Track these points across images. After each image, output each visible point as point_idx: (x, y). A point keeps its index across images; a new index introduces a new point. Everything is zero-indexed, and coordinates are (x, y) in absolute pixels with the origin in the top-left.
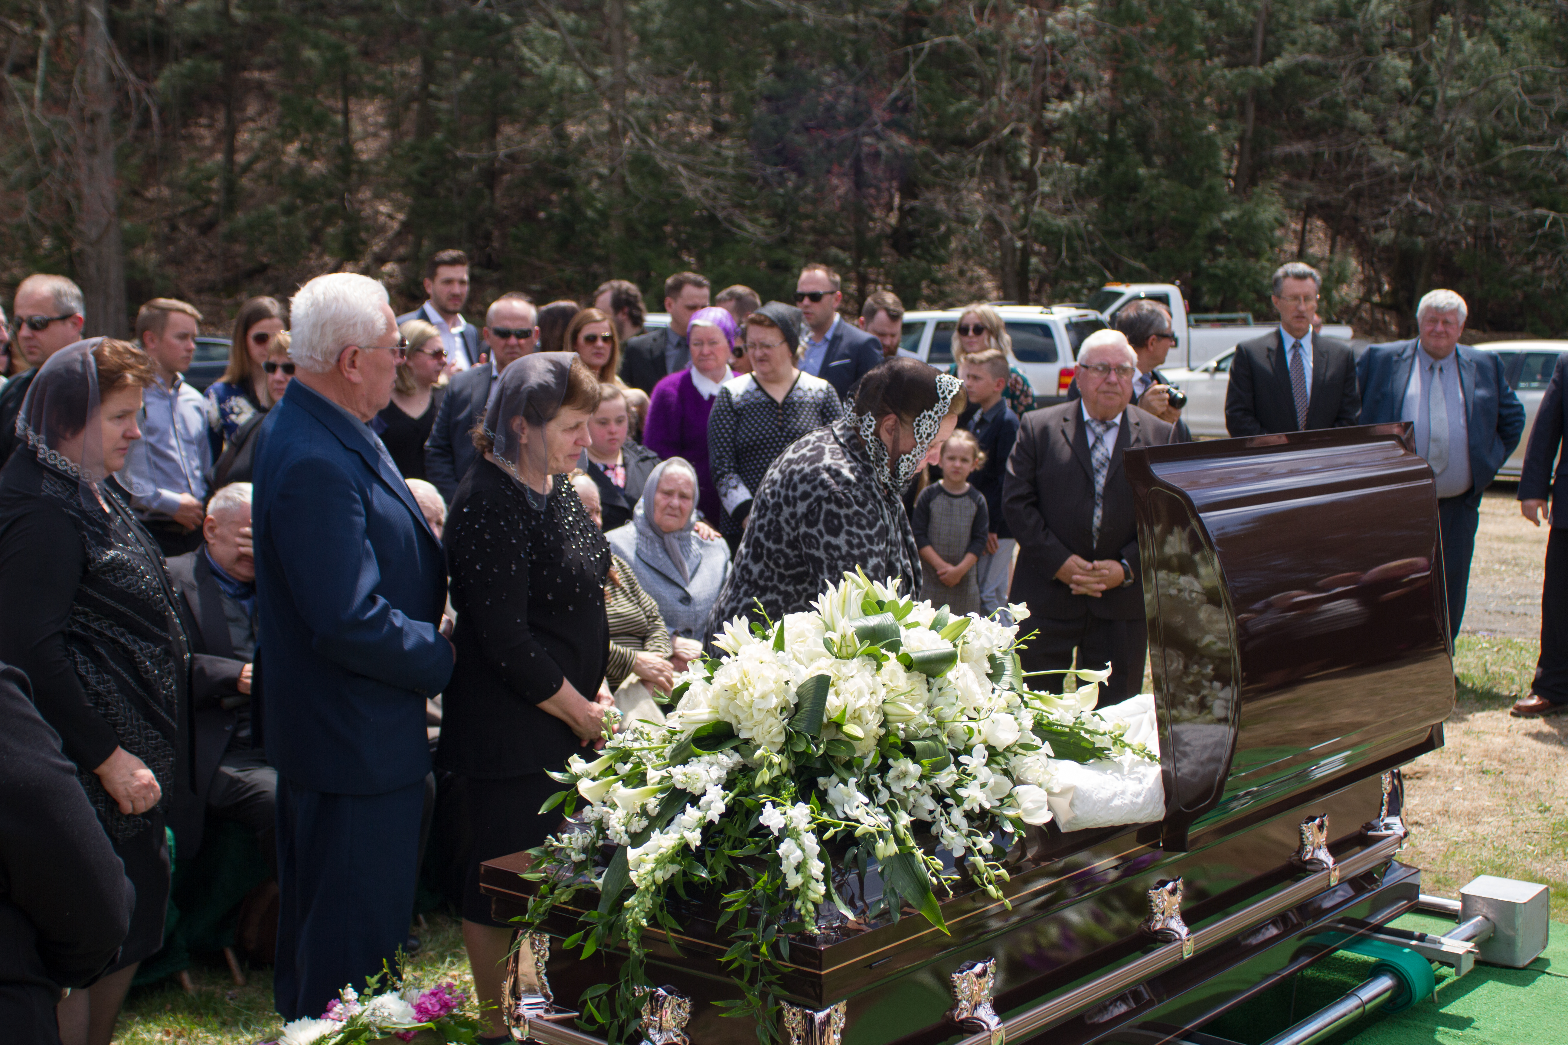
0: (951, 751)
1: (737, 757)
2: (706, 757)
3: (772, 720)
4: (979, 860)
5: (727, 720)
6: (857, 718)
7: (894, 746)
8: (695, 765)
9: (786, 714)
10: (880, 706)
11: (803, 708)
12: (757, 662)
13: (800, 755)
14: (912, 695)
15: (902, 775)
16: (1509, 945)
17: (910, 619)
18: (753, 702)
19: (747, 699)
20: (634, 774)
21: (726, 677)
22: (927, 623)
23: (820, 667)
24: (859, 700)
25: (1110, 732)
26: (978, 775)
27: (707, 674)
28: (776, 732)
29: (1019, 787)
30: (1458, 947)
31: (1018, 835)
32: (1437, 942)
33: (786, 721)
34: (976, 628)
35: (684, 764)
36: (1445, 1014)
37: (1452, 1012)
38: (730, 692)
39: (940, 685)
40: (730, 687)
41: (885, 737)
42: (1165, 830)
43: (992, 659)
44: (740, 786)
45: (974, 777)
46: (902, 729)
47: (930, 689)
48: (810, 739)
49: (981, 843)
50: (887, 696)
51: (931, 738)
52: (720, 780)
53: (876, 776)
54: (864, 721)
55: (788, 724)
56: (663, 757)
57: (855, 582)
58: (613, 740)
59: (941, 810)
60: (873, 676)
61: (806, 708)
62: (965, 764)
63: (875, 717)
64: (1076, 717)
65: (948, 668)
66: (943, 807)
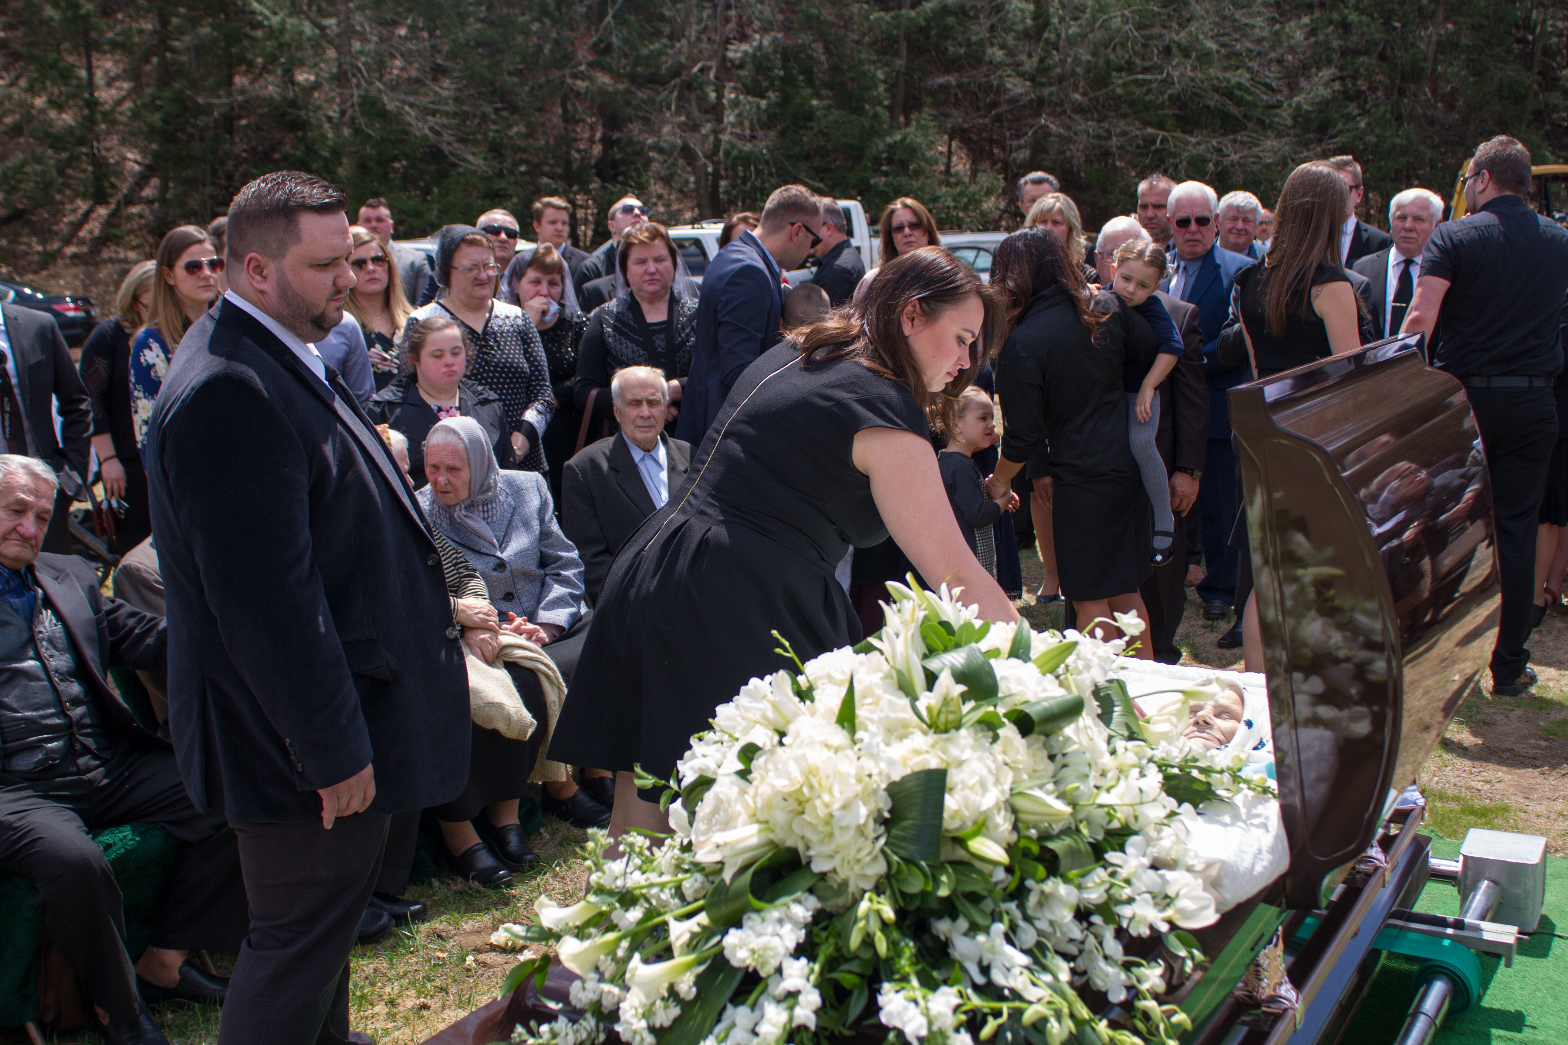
0: (1090, 844)
1: (813, 902)
2: (775, 914)
3: (861, 841)
4: (1150, 1004)
5: (790, 843)
6: (982, 826)
7: (1026, 853)
8: (760, 927)
9: (882, 829)
10: (1007, 802)
11: (906, 819)
12: (825, 750)
13: (913, 896)
14: (1035, 771)
15: (1045, 899)
16: (1519, 909)
17: (984, 645)
18: (831, 816)
19: (822, 812)
20: (645, 930)
21: (779, 776)
22: (1006, 647)
23: (917, 752)
24: (983, 795)
25: (1229, 769)
26: (1134, 881)
27: (740, 766)
28: (868, 858)
29: (1161, 872)
30: (1503, 933)
31: (1192, 958)
32: (1478, 929)
33: (882, 841)
34: (1082, 655)
35: (739, 925)
36: (1490, 1011)
37: (1496, 1005)
38: (791, 801)
39: (1063, 748)
40: (790, 794)
41: (1016, 844)
42: (1289, 883)
43: (1096, 692)
44: (826, 951)
45: (1128, 882)
46: (1034, 827)
47: (1052, 757)
48: (927, 869)
49: (1148, 978)
50: (1013, 783)
51: (1067, 831)
52: (798, 945)
53: (1012, 906)
54: (991, 826)
55: (886, 844)
56: (682, 897)
57: (906, 597)
58: (604, 873)
59: (1091, 937)
60: (992, 754)
61: (912, 820)
62: (1115, 865)
63: (1004, 819)
64: (1185, 753)
65: (1069, 723)
66: (1089, 929)
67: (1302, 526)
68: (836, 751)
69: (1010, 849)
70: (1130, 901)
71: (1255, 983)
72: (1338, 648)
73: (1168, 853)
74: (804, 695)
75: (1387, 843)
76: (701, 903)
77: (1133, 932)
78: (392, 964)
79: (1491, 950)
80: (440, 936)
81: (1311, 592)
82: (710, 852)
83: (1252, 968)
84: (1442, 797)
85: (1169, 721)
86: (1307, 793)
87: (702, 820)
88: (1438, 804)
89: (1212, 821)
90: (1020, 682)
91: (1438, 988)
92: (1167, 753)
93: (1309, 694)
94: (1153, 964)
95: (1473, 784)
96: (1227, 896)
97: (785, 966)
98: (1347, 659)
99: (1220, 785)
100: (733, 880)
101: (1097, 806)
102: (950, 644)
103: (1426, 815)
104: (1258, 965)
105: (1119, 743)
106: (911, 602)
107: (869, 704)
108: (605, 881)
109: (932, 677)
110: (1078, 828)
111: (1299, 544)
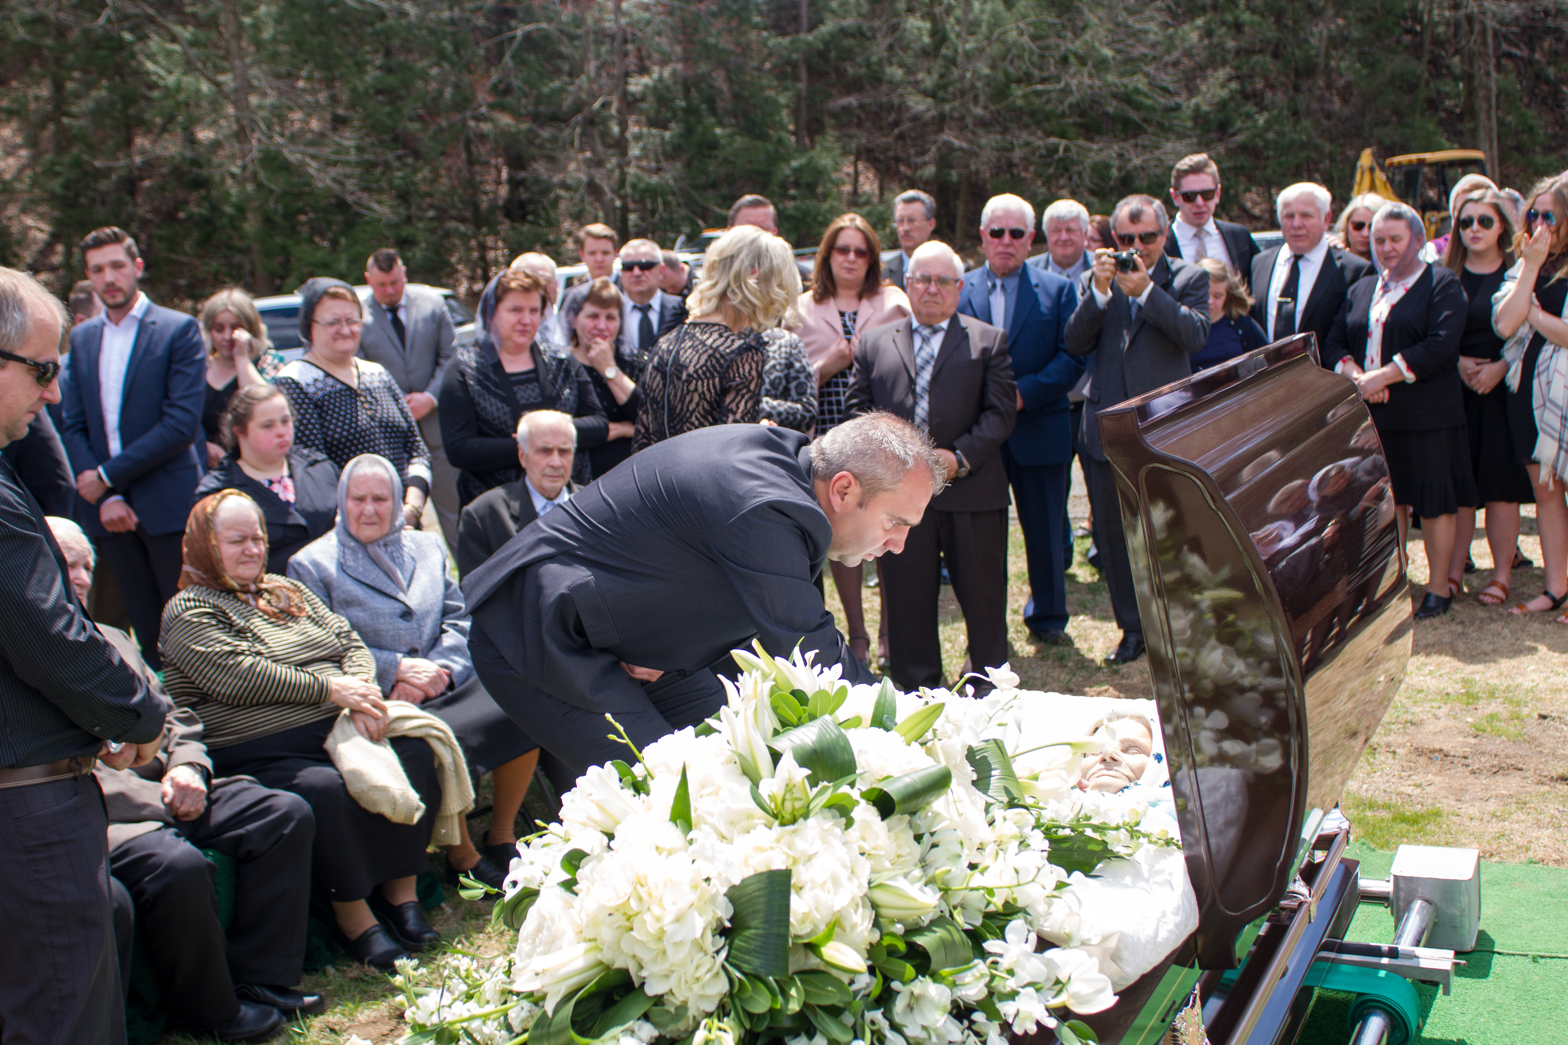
0: (966, 931)
1: (648, 1031)
3: (699, 957)
5: (619, 964)
6: (836, 928)
7: (892, 952)
9: (722, 941)
10: (866, 895)
11: (749, 928)
12: (655, 854)
13: (760, 1017)
14: (899, 856)
15: (916, 1002)
16: (1455, 928)
17: (842, 714)
18: (662, 931)
19: (652, 927)
21: (605, 888)
22: (868, 713)
23: (760, 849)
24: (836, 894)
25: (1125, 824)
26: (1017, 970)
27: (567, 876)
28: (708, 976)
29: (1049, 953)
30: (1439, 959)
32: (1412, 956)
33: (723, 954)
34: (952, 717)
36: (1431, 1040)
37: (1437, 1035)
38: (617, 916)
39: (931, 826)
40: (616, 908)
41: (879, 942)
42: (1200, 943)
43: (971, 755)
45: (1011, 972)
46: (899, 921)
47: (918, 838)
48: (774, 985)
50: (873, 871)
51: (939, 921)
53: (877, 1015)
54: (848, 928)
55: (727, 959)
56: (509, 1028)
57: (753, 666)
58: (418, 1008)
59: (973, 1038)
60: (845, 843)
61: (755, 929)
62: (995, 954)
63: (863, 916)
64: (1076, 811)
65: (939, 796)
66: (969, 1028)
67: (1197, 547)
68: (670, 853)
69: (872, 951)
70: (1012, 995)
72: (1243, 676)
73: (1060, 928)
74: (639, 787)
75: (1310, 873)
76: (526, 1037)
77: (1018, 1030)
79: (1428, 978)
80: (332, 1030)
81: (1210, 619)
82: (529, 980)
83: (1169, 1033)
84: (1372, 805)
85: (1059, 775)
86: (1213, 841)
87: (527, 940)
88: (1369, 814)
89: (1110, 885)
90: (880, 754)
91: (1375, 1025)
92: (1057, 812)
93: (1211, 729)
95: (1403, 789)
96: (1128, 969)
98: (1253, 688)
99: (1118, 842)
100: (556, 1011)
101: (972, 889)
102: (805, 716)
103: (1351, 838)
104: (1175, 1030)
105: (998, 813)
106: (755, 673)
107: (709, 795)
108: (421, 1018)
109: (776, 757)
110: (951, 915)
111: (1193, 565)
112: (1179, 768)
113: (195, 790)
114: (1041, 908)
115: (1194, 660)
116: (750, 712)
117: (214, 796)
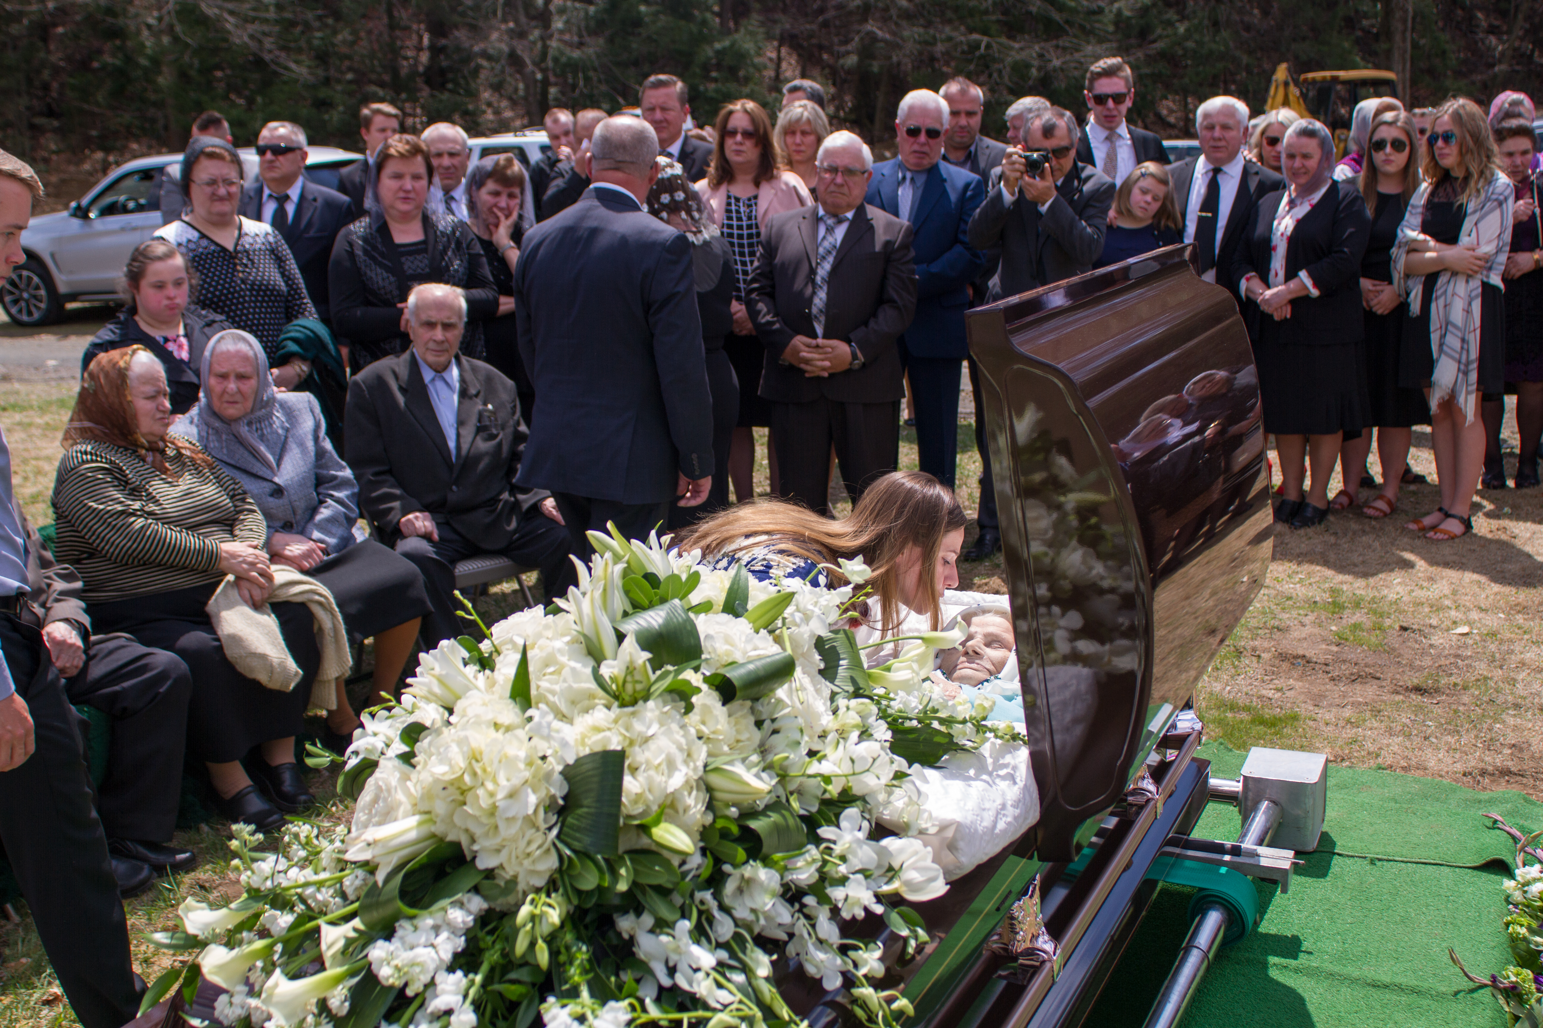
0: (802, 817)
1: (477, 904)
2: (428, 920)
3: (530, 833)
4: (867, 992)
5: (451, 838)
6: (667, 810)
7: (725, 834)
8: (411, 938)
9: (554, 818)
10: (701, 778)
11: (582, 806)
12: (492, 730)
13: (589, 893)
14: (738, 741)
15: (746, 885)
16: (1299, 829)
17: (695, 598)
18: (495, 806)
19: (485, 802)
20: (298, 936)
21: (441, 762)
22: (720, 599)
23: (597, 729)
24: (670, 776)
25: (972, 718)
26: (850, 857)
27: (405, 748)
28: (539, 852)
29: (886, 842)
30: (1279, 858)
31: (916, 938)
32: (1254, 855)
33: (555, 832)
34: (801, 606)
35: (388, 934)
36: (1267, 935)
37: (1273, 931)
38: (451, 789)
39: (773, 713)
40: (452, 783)
41: (712, 825)
42: (1040, 835)
43: (819, 643)
44: (491, 957)
45: (843, 858)
46: (734, 805)
47: (759, 724)
48: (603, 863)
49: (866, 962)
50: (710, 755)
51: (776, 806)
52: (456, 956)
53: (707, 895)
54: (681, 811)
55: (558, 836)
56: (344, 895)
57: (608, 548)
58: (253, 872)
59: (803, 921)
60: (683, 727)
61: (587, 807)
62: (829, 840)
63: (696, 799)
64: (925, 702)
65: (782, 684)
66: (800, 911)
67: (1065, 449)
68: (508, 729)
69: (705, 833)
70: (843, 881)
71: (1011, 935)
72: (1102, 578)
73: (900, 816)
74: (485, 663)
75: (1159, 773)
76: (357, 905)
77: (847, 914)
78: (150, 919)
79: (1268, 876)
80: (202, 887)
81: (1073, 521)
82: (361, 850)
83: (1008, 921)
84: (1233, 707)
85: (911, 668)
86: (1058, 738)
87: (363, 810)
88: (1229, 715)
89: (953, 777)
90: (728, 640)
91: (1213, 919)
92: (905, 704)
93: (1066, 629)
94: (872, 945)
95: (1264, 692)
96: (963, 859)
97: (438, 979)
98: (1112, 590)
99: (963, 735)
100: (387, 880)
101: (810, 776)
102: (656, 599)
103: (1204, 739)
104: (1012, 918)
105: (842, 702)
106: (608, 555)
107: (551, 674)
108: (255, 882)
109: (621, 637)
110: (788, 800)
111: (1061, 467)
112: (1030, 665)
113: (72, 645)
114: (882, 797)
115: (1053, 560)
116: (598, 594)
117: (92, 652)
